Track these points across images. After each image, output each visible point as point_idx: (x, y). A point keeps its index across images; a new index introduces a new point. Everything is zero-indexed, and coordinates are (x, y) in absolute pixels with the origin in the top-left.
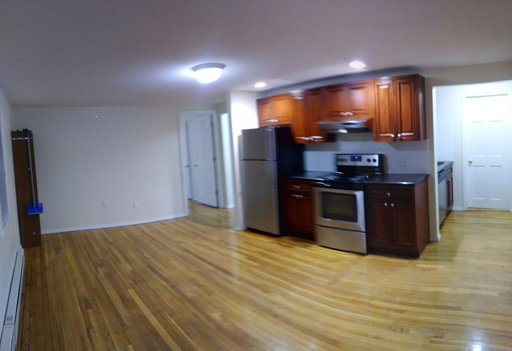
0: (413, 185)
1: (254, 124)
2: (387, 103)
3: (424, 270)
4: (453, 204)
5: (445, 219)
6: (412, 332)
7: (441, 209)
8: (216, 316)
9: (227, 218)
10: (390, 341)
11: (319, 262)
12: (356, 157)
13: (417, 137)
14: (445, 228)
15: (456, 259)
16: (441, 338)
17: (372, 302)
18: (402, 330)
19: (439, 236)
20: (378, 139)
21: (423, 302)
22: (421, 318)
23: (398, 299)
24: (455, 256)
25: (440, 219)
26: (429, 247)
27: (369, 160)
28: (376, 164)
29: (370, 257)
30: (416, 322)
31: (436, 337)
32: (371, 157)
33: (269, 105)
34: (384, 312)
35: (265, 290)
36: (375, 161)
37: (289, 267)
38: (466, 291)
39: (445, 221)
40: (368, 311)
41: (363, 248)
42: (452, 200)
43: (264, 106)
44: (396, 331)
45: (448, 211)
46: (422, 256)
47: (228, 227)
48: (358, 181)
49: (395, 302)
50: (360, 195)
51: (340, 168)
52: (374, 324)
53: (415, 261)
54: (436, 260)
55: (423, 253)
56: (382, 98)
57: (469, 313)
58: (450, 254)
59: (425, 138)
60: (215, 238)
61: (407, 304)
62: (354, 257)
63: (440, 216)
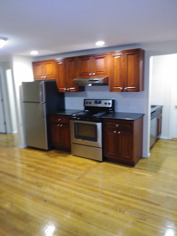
0: (133, 121)
1: (31, 79)
2: (118, 67)
3: (137, 175)
4: (160, 134)
5: (154, 144)
6: (126, 213)
7: (151, 137)
8: (7, 206)
9: (12, 140)
10: (113, 216)
11: (73, 165)
12: (98, 101)
13: (137, 90)
14: (154, 149)
15: (160, 172)
16: (144, 220)
17: (104, 192)
18: (120, 210)
19: (149, 154)
20: (112, 90)
21: (134, 196)
22: (132, 205)
23: (119, 191)
24: (159, 169)
25: (150, 143)
26: (141, 161)
27: (106, 104)
28: (110, 106)
29: (104, 164)
30: (129, 207)
31: (141, 219)
32: (107, 102)
33: (41, 66)
34: (111, 198)
35: (39, 185)
36: (109, 104)
37: (53, 170)
38: (165, 195)
39: (154, 145)
40: (100, 197)
41: (100, 158)
42: (161, 132)
43: (37, 66)
44: (117, 211)
45: (156, 139)
46: (136, 166)
47: (14, 146)
48: (98, 116)
49: (118, 193)
50: (99, 125)
51: (86, 108)
52: (104, 205)
53: (132, 169)
54: (146, 170)
55: (137, 164)
56: (115, 64)
57: (165, 209)
58: (156, 167)
59: (143, 90)
60: (4, 154)
61: (125, 195)
62: (94, 163)
63: (151, 141)
